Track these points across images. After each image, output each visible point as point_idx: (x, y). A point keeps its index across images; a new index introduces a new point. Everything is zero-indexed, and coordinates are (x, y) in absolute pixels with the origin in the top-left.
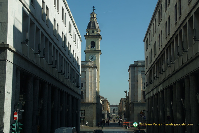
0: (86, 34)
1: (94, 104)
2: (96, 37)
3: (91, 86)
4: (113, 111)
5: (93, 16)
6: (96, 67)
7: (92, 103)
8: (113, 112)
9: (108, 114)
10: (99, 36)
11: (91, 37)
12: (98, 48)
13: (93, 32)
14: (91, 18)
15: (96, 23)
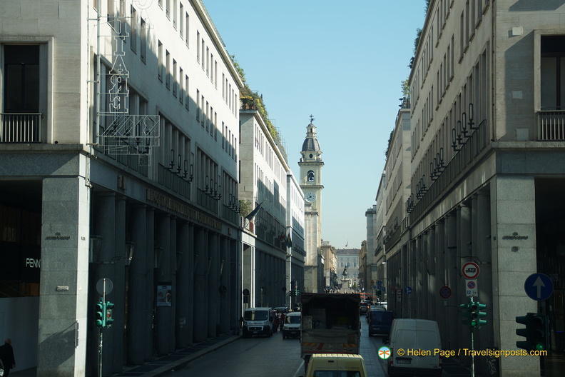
0: (301, 159)
1: (315, 267)
2: (316, 165)
3: (310, 241)
4: (344, 272)
5: (311, 129)
6: (317, 214)
7: (312, 266)
8: (344, 274)
9: (333, 276)
10: (319, 163)
11: (308, 165)
12: (319, 181)
13: (311, 156)
14: (308, 133)
15: (315, 142)
